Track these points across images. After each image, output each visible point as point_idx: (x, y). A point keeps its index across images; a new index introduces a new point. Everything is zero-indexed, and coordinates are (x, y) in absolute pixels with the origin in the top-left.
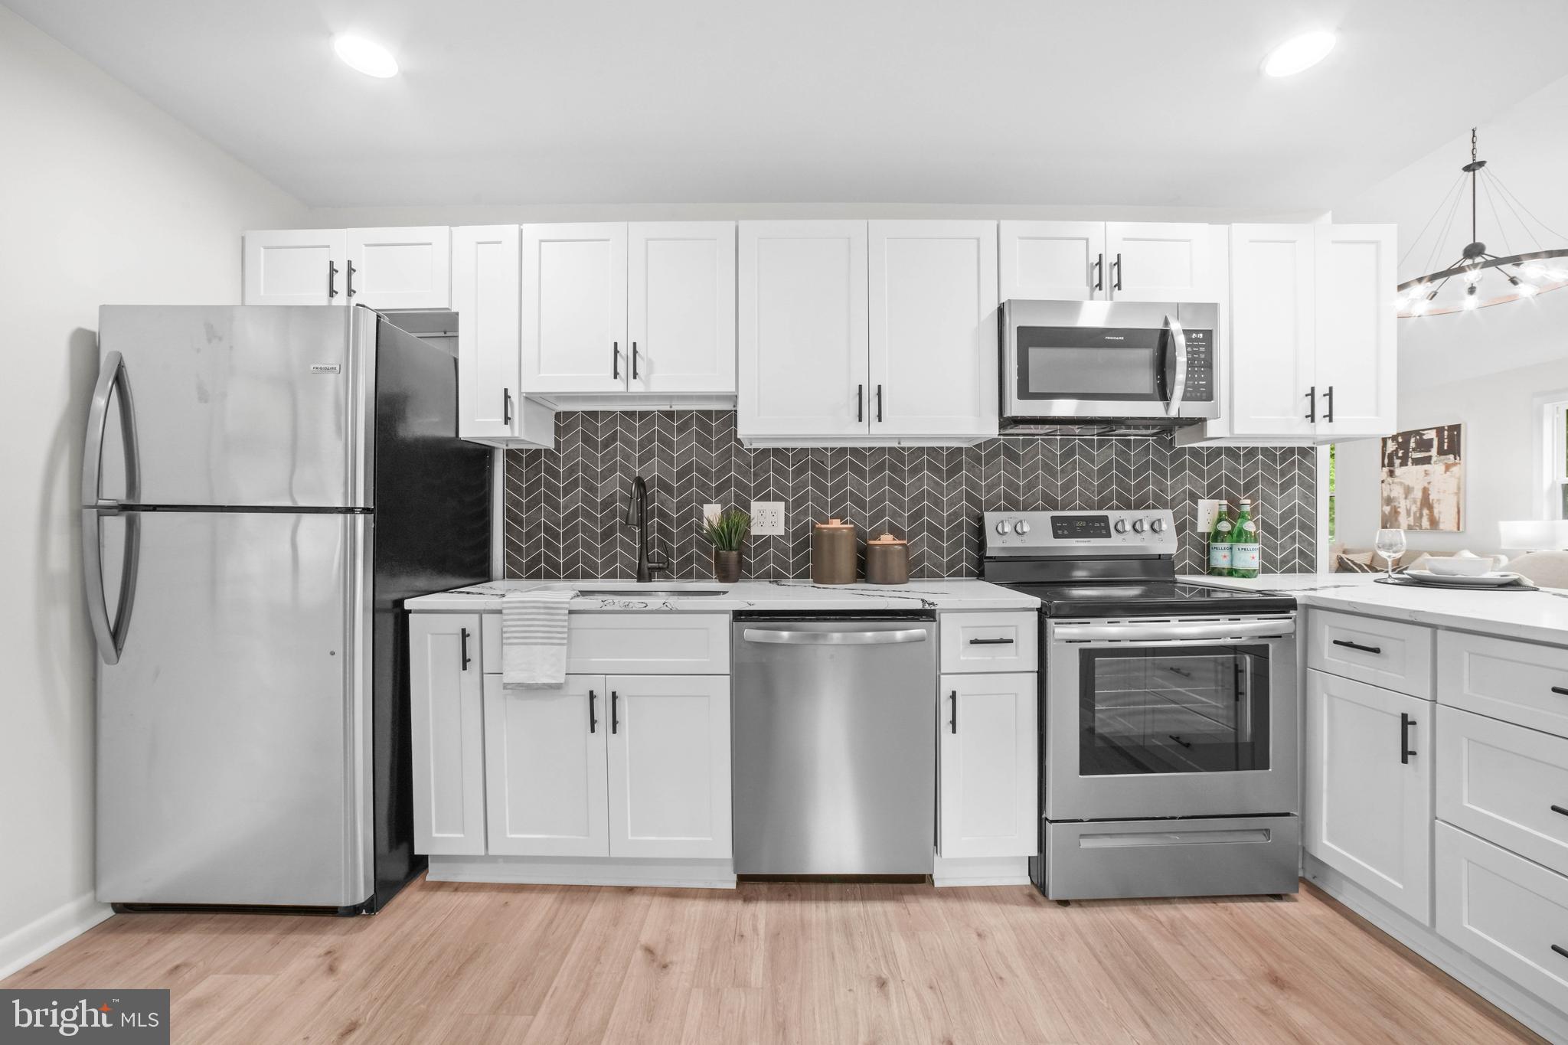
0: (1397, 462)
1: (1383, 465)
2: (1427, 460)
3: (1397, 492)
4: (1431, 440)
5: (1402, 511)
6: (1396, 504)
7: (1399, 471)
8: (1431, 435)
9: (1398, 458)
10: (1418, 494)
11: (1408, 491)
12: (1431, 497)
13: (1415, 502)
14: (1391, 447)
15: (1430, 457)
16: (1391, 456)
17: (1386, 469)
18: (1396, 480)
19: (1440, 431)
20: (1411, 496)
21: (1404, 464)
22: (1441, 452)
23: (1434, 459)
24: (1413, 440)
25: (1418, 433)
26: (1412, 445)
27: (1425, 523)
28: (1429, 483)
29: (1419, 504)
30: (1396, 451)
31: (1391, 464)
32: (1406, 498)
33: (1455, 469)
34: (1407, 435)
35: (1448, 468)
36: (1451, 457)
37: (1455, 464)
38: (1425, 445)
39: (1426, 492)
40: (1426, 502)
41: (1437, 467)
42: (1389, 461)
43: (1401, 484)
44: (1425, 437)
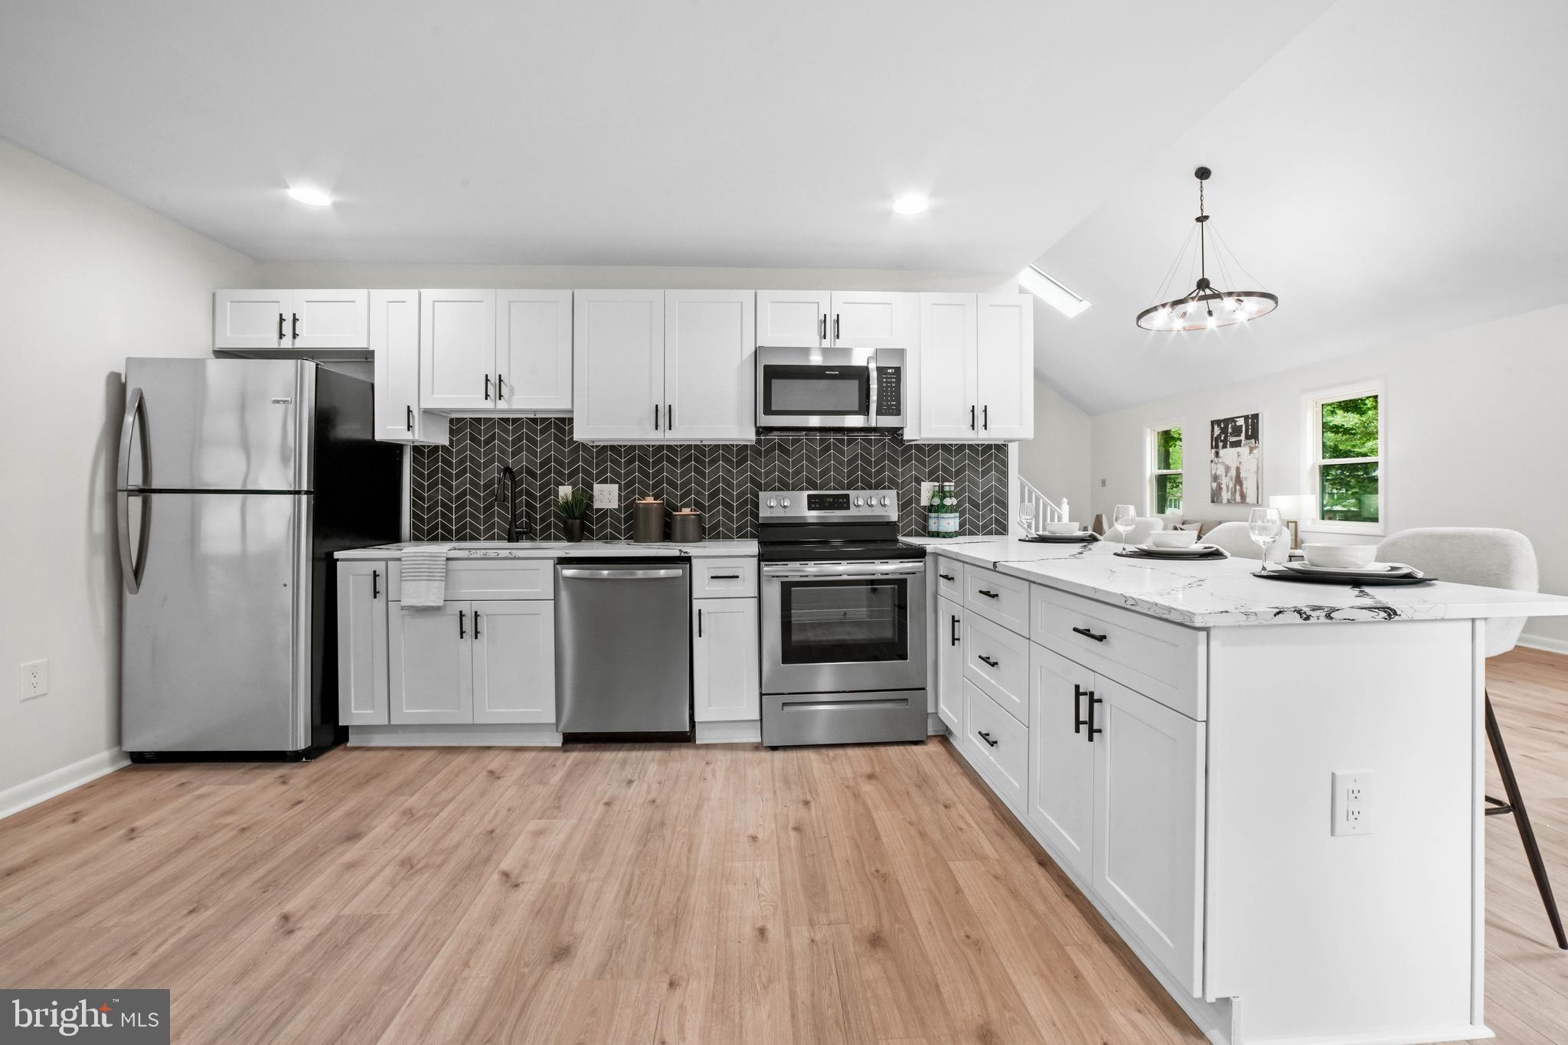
0: (1221, 444)
1: (1212, 448)
2: (1237, 444)
3: (1221, 471)
4: (1241, 426)
5: (1224, 486)
6: (1220, 481)
7: (1222, 452)
8: (1241, 422)
9: (1221, 441)
10: (1233, 473)
11: (1227, 469)
12: (1241, 476)
13: (1232, 479)
14: (1217, 431)
15: (1241, 440)
16: (1217, 439)
17: (1213, 451)
18: (1220, 460)
19: (1246, 418)
20: (1229, 474)
21: (1224, 447)
22: (1248, 437)
23: (1243, 442)
24: (1230, 426)
25: (1233, 420)
26: (1230, 430)
27: (1238, 498)
28: (1240, 463)
29: (1234, 480)
30: (1220, 435)
31: (1217, 447)
32: (1226, 476)
33: (1255, 451)
34: (1226, 421)
35: (1251, 450)
36: (1253, 441)
37: (1256, 447)
38: (1237, 431)
39: (1238, 469)
40: (1239, 481)
41: (1244, 450)
42: (1218, 443)
43: (1223, 463)
44: (1238, 424)
